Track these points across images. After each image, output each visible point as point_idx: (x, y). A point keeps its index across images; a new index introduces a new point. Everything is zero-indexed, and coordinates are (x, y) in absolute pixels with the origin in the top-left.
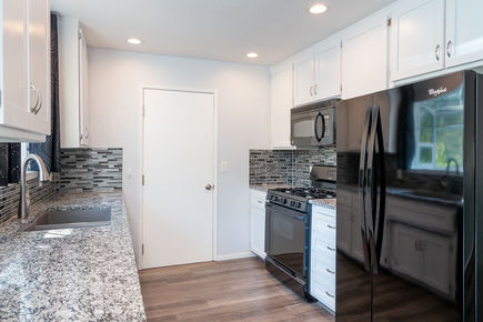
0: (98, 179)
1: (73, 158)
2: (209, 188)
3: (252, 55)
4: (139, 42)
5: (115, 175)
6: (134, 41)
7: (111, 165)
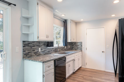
0: (78, 48)
1: (73, 44)
2: (103, 52)
3: (113, 16)
4: (83, 20)
5: (81, 47)
6: (82, 20)
7: (80, 45)
